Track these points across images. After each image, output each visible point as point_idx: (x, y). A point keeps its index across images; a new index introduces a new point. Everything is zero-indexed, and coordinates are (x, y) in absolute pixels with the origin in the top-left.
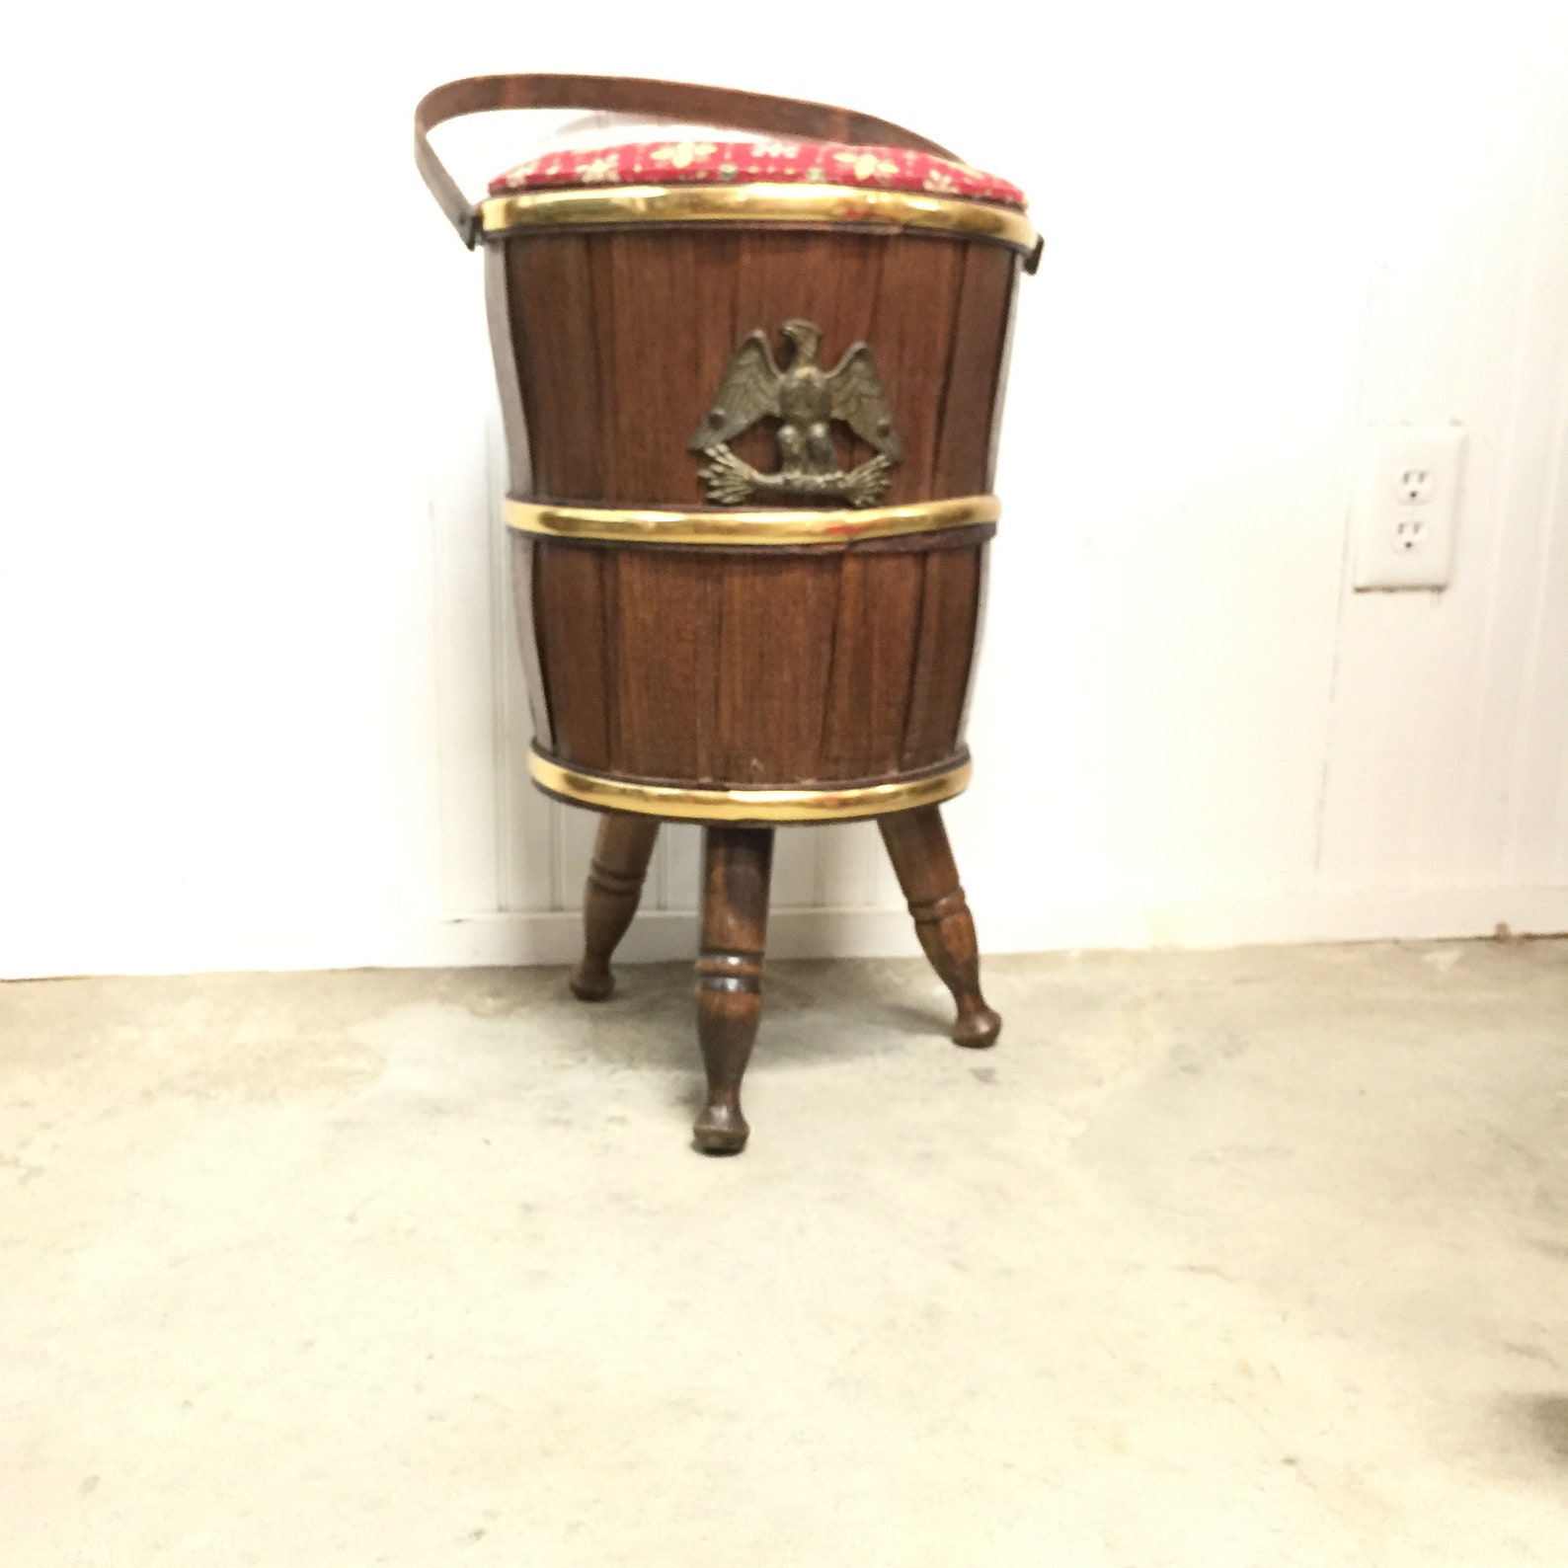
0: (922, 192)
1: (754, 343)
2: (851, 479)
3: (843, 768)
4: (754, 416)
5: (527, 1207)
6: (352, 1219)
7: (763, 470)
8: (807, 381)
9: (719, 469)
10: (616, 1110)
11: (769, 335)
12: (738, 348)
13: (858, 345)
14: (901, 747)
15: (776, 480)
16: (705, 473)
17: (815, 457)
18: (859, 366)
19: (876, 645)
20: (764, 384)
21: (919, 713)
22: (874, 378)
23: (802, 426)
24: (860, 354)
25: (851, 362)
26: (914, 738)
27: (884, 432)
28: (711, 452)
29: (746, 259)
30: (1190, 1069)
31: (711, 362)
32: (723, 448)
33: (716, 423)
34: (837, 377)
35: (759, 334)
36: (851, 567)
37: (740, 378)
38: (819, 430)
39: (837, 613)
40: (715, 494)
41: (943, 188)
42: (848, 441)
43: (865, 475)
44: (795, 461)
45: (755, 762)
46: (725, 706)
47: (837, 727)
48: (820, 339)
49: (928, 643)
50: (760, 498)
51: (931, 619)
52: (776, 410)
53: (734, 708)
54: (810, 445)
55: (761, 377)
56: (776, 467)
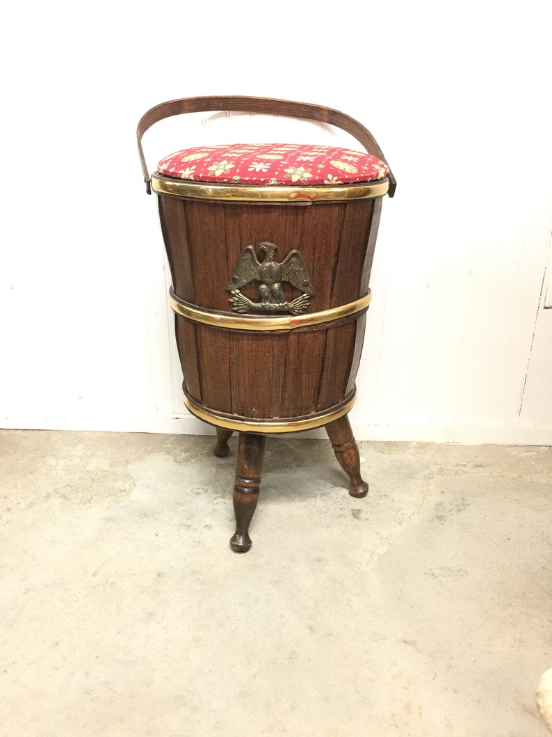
0: (324, 185)
1: (249, 250)
2: (291, 305)
3: (291, 413)
4: (250, 280)
5: (159, 575)
6: (94, 575)
7: (253, 301)
8: (270, 267)
9: (237, 299)
10: (209, 521)
11: (255, 248)
12: (243, 251)
13: (294, 251)
14: (316, 403)
15: (258, 305)
16: (231, 300)
17: (274, 297)
18: (294, 259)
19: (304, 367)
20: (253, 267)
21: (324, 390)
22: (300, 265)
23: (269, 285)
24: (294, 255)
25: (290, 258)
26: (322, 399)
27: (306, 285)
28: (233, 292)
29: (245, 216)
30: (440, 518)
31: (233, 256)
32: (238, 291)
33: (235, 281)
34: (285, 263)
35: (251, 247)
36: (292, 338)
37: (244, 264)
38: (276, 286)
39: (287, 355)
40: (236, 309)
41: (333, 182)
42: (290, 290)
43: (298, 302)
44: (266, 299)
45: (254, 410)
46: (242, 389)
47: (287, 397)
48: (276, 250)
49: (328, 363)
50: (253, 311)
51: (330, 354)
52: (258, 278)
53: (245, 390)
54: (272, 292)
55: (252, 264)
56: (259, 301)
